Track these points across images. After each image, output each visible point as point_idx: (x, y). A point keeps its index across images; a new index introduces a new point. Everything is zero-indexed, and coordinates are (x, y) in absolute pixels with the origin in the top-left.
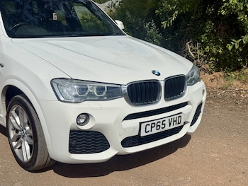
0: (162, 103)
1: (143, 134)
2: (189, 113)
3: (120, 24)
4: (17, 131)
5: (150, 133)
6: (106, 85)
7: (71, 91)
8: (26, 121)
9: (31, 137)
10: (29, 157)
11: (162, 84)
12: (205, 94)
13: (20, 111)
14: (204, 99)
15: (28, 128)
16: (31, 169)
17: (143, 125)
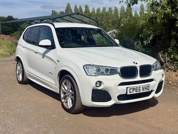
0: (138, 78)
1: (128, 93)
2: (154, 85)
3: (117, 41)
4: (65, 93)
5: (132, 93)
6: (109, 68)
7: (93, 71)
8: (70, 87)
9: (73, 95)
10: (71, 106)
11: (138, 68)
12: (164, 76)
13: (67, 82)
14: (163, 79)
15: (71, 91)
16: (72, 112)
17: (128, 89)
